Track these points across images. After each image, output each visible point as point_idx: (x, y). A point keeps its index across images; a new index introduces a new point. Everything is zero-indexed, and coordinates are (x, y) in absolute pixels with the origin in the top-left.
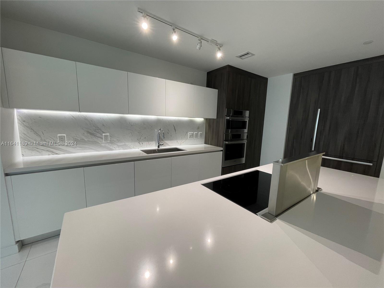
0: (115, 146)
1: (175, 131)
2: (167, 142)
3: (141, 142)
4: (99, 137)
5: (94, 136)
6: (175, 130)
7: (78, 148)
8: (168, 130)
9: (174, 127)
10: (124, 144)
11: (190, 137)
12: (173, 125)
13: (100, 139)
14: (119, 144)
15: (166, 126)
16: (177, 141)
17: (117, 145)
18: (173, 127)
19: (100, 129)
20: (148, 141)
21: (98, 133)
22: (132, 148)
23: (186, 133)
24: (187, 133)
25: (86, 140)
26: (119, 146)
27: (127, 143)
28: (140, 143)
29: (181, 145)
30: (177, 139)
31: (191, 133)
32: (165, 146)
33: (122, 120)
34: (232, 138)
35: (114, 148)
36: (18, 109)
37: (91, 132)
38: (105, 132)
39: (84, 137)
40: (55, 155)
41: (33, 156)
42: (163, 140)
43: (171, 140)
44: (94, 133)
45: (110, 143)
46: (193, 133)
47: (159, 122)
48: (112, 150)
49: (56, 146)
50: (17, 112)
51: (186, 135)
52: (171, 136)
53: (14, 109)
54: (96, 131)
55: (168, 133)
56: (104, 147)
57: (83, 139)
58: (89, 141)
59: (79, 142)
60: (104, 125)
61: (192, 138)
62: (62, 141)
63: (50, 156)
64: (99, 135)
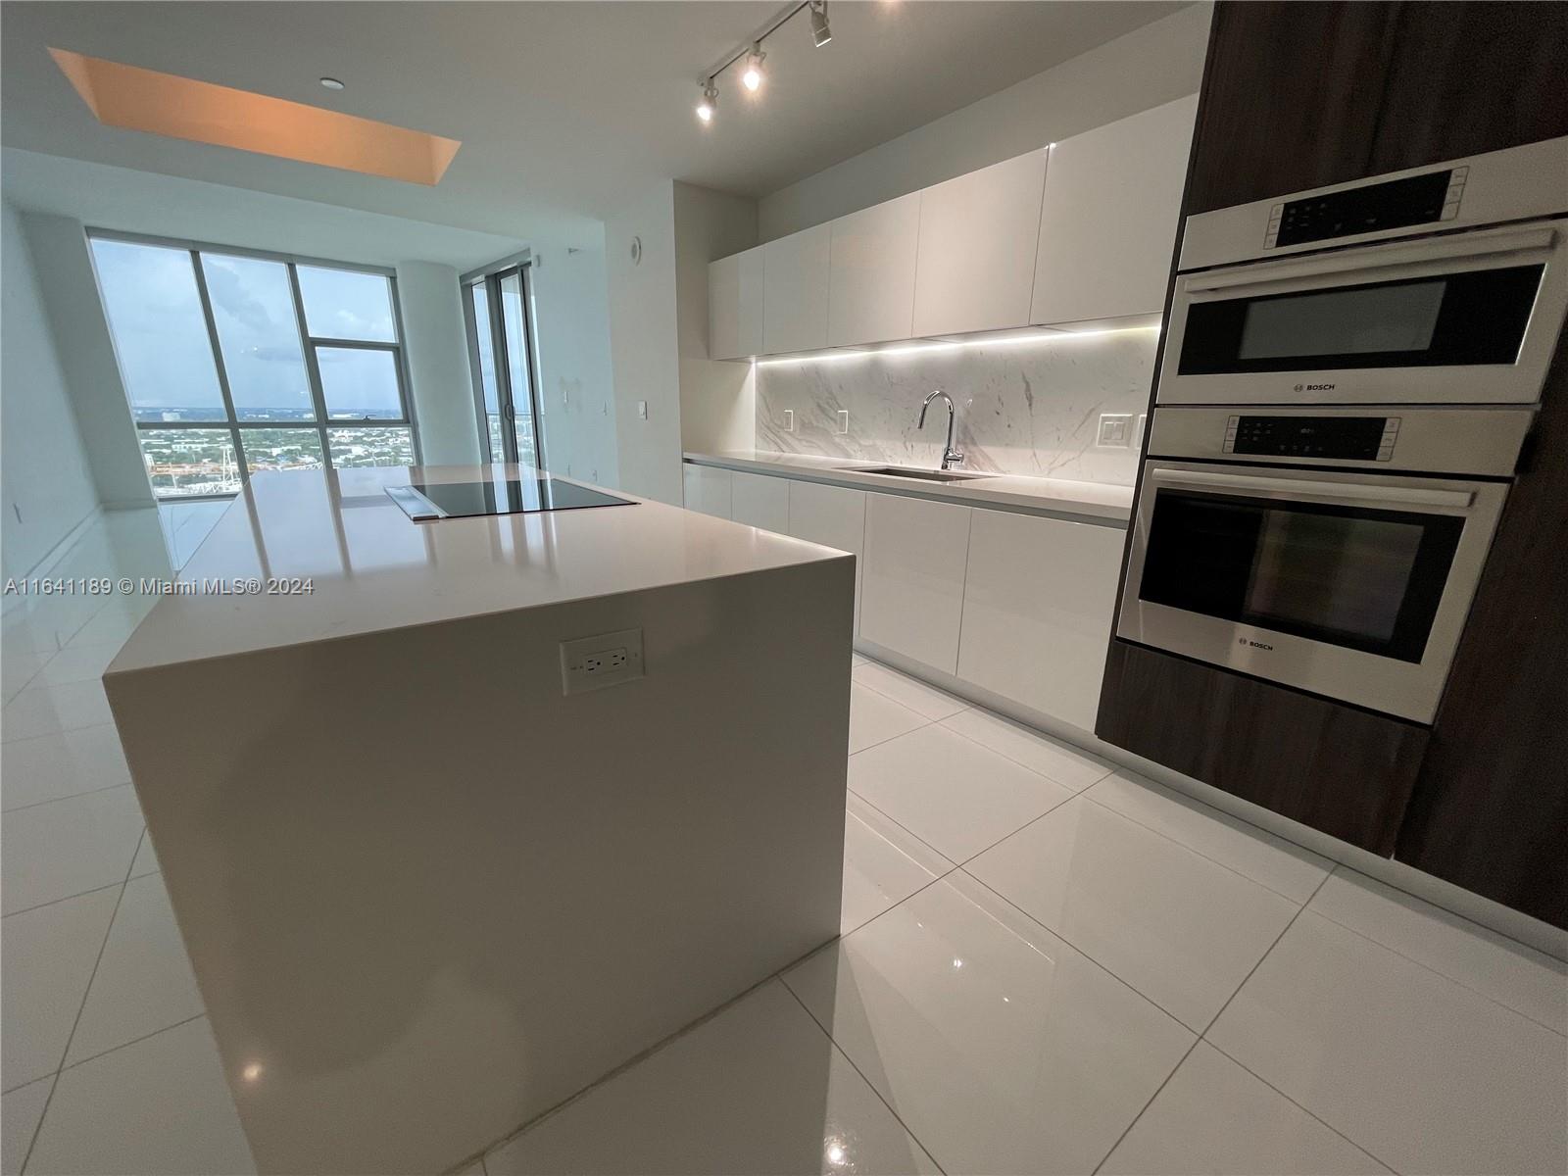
0: (857, 447)
1: (1030, 405)
2: (989, 450)
3: (910, 440)
4: (832, 419)
5: (828, 416)
6: (1030, 398)
7: (804, 443)
8: (999, 400)
9: (1027, 384)
10: (871, 443)
11: (1106, 438)
12: (1024, 377)
13: (832, 423)
14: (863, 442)
15: (993, 380)
16: (1035, 455)
17: (860, 445)
18: (1025, 385)
19: (835, 398)
20: (928, 441)
21: (831, 407)
22: (888, 459)
23: (1088, 416)
24: (1092, 412)
25: (815, 423)
26: (863, 448)
27: (879, 443)
28: (907, 443)
29: (1049, 473)
30: (1033, 443)
31: (1120, 419)
32: (982, 470)
33: (875, 368)
34: (1237, 450)
35: (852, 452)
36: (756, 362)
37: (822, 405)
38: (842, 404)
39: (812, 417)
40: (778, 454)
41: (761, 449)
42: (974, 443)
43: (1007, 445)
44: (826, 407)
45: (848, 436)
46: (1130, 417)
47: (968, 365)
48: (848, 456)
49: (782, 434)
50: (756, 367)
51: (1083, 423)
52: (1009, 426)
53: (750, 363)
54: (828, 403)
55: (998, 413)
56: (837, 446)
57: (811, 423)
58: (817, 427)
59: (806, 427)
60: (841, 387)
61: (1118, 444)
62: (788, 424)
63: (774, 453)
64: (832, 414)
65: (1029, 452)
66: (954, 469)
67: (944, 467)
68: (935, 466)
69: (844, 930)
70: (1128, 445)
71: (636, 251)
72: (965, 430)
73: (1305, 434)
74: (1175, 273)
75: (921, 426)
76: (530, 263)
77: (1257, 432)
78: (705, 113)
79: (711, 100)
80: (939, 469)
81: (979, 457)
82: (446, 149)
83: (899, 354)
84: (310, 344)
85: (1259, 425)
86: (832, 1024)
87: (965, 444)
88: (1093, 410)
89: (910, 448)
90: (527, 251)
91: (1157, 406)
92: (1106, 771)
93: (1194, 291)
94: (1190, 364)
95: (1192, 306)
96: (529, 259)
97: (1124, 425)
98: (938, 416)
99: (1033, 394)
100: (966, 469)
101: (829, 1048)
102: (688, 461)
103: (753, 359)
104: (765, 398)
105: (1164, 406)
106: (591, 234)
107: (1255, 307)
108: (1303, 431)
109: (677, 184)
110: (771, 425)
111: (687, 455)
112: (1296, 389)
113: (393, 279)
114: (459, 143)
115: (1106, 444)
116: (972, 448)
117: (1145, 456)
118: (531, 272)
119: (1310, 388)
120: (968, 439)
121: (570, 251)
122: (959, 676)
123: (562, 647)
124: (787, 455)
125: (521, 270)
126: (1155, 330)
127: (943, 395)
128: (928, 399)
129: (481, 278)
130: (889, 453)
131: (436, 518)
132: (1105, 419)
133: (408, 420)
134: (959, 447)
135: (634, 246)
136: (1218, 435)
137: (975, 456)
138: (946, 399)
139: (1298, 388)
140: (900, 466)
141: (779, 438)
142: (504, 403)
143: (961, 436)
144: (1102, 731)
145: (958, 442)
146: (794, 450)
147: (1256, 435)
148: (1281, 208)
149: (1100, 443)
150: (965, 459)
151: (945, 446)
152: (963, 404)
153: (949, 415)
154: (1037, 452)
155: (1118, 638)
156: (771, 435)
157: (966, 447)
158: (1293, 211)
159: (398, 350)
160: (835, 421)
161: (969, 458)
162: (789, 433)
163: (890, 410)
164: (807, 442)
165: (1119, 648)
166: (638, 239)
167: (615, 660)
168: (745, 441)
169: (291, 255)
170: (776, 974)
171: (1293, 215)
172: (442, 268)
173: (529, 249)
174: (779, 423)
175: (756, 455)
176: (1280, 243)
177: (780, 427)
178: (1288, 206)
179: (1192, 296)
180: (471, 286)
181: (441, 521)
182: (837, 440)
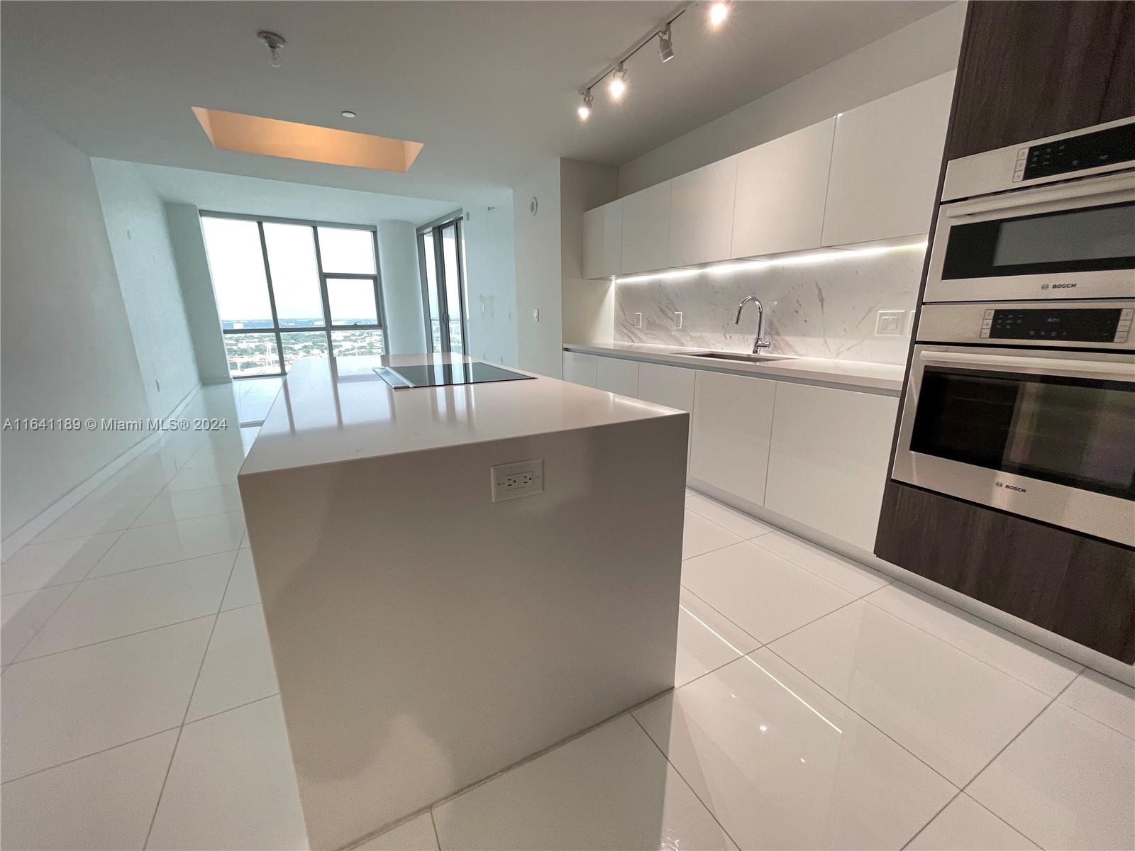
0: (688, 338)
1: (822, 305)
2: (790, 339)
3: (729, 333)
4: (670, 318)
5: (666, 316)
6: (822, 301)
7: (649, 336)
8: (798, 302)
9: (820, 290)
10: (699, 334)
11: (884, 328)
12: (817, 285)
13: (670, 321)
14: (693, 334)
15: (793, 288)
16: (826, 342)
17: (691, 337)
18: (817, 291)
19: (673, 303)
20: (742, 333)
21: (669, 309)
22: (712, 346)
23: (868, 312)
25: (657, 321)
26: (692, 338)
27: (704, 334)
28: (728, 336)
29: (837, 355)
30: (824, 333)
31: (894, 314)
32: (784, 354)
33: (702, 282)
34: (992, 336)
35: (685, 342)
36: (616, 279)
37: (662, 307)
38: (678, 308)
39: (655, 318)
40: (631, 344)
41: (619, 341)
42: (778, 333)
43: (804, 335)
44: (666, 309)
45: (684, 330)
46: (903, 313)
47: (773, 276)
48: (681, 344)
49: (634, 330)
50: (615, 283)
51: (865, 317)
52: (805, 321)
53: (611, 280)
54: (667, 307)
55: (797, 312)
56: (672, 337)
57: (654, 321)
58: (659, 325)
59: (652, 326)
60: (677, 296)
61: (892, 333)
62: (638, 322)
63: (626, 343)
64: (670, 314)
65: (821, 340)
66: (762, 353)
67: (755, 352)
68: (748, 351)
69: (677, 684)
70: (901, 334)
71: (534, 207)
72: (771, 324)
73: (1051, 323)
74: (939, 203)
75: (737, 323)
76: (462, 218)
77: (1009, 321)
78: (584, 113)
79: (588, 103)
80: (751, 353)
81: (782, 344)
82: (414, 149)
83: (719, 272)
84: (324, 277)
85: (1011, 316)
86: (667, 748)
87: (770, 334)
88: (871, 309)
89: (728, 338)
90: (461, 210)
91: (924, 304)
92: (884, 583)
93: (953, 216)
94: (951, 272)
95: (953, 228)
96: (462, 215)
97: (898, 319)
98: (750, 314)
99: (824, 298)
100: (772, 353)
101: (666, 765)
102: (567, 350)
103: (613, 278)
104: (621, 305)
105: (931, 303)
106: (504, 197)
107: (1006, 226)
108: (1050, 320)
109: (563, 160)
110: (626, 324)
111: (566, 346)
112: (1043, 287)
113: (375, 233)
114: (423, 144)
115: (883, 333)
116: (776, 337)
117: (914, 342)
118: (463, 224)
119: (1054, 287)
120: (774, 331)
121: (489, 209)
122: (765, 506)
123: (492, 469)
124: (636, 345)
125: (456, 223)
126: (923, 246)
127: (754, 299)
128: (743, 302)
129: (430, 229)
130: (712, 343)
131: (408, 387)
132: (882, 315)
133: (381, 325)
134: (766, 337)
135: (533, 203)
136: (977, 324)
137: (779, 343)
138: (757, 303)
139: (1045, 287)
140: (720, 351)
141: (633, 333)
142: (443, 312)
143: (768, 330)
144: (879, 552)
145: (765, 334)
146: (643, 342)
147: (1008, 324)
148: (1027, 151)
149: (877, 333)
150: (771, 346)
151: (755, 336)
152: (770, 305)
153: (759, 314)
154: (827, 339)
155: (893, 480)
156: (624, 330)
157: (772, 337)
158: (1037, 153)
159: (376, 279)
160: (672, 320)
161: (775, 346)
162: (638, 329)
163: (713, 310)
164: (651, 334)
165: (894, 488)
166: (536, 199)
167: (525, 480)
168: (607, 335)
169: (314, 221)
170: (627, 710)
171: (1037, 156)
172: (405, 224)
173: (462, 209)
174: (631, 322)
175: (614, 344)
176: (1026, 177)
177: (630, 324)
178: (1032, 149)
179: (953, 220)
180: (423, 235)
181: (411, 390)
182: (673, 333)
